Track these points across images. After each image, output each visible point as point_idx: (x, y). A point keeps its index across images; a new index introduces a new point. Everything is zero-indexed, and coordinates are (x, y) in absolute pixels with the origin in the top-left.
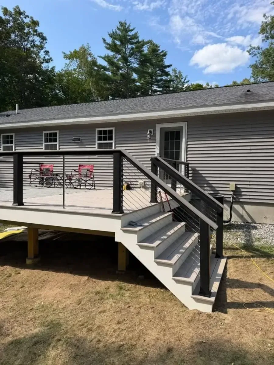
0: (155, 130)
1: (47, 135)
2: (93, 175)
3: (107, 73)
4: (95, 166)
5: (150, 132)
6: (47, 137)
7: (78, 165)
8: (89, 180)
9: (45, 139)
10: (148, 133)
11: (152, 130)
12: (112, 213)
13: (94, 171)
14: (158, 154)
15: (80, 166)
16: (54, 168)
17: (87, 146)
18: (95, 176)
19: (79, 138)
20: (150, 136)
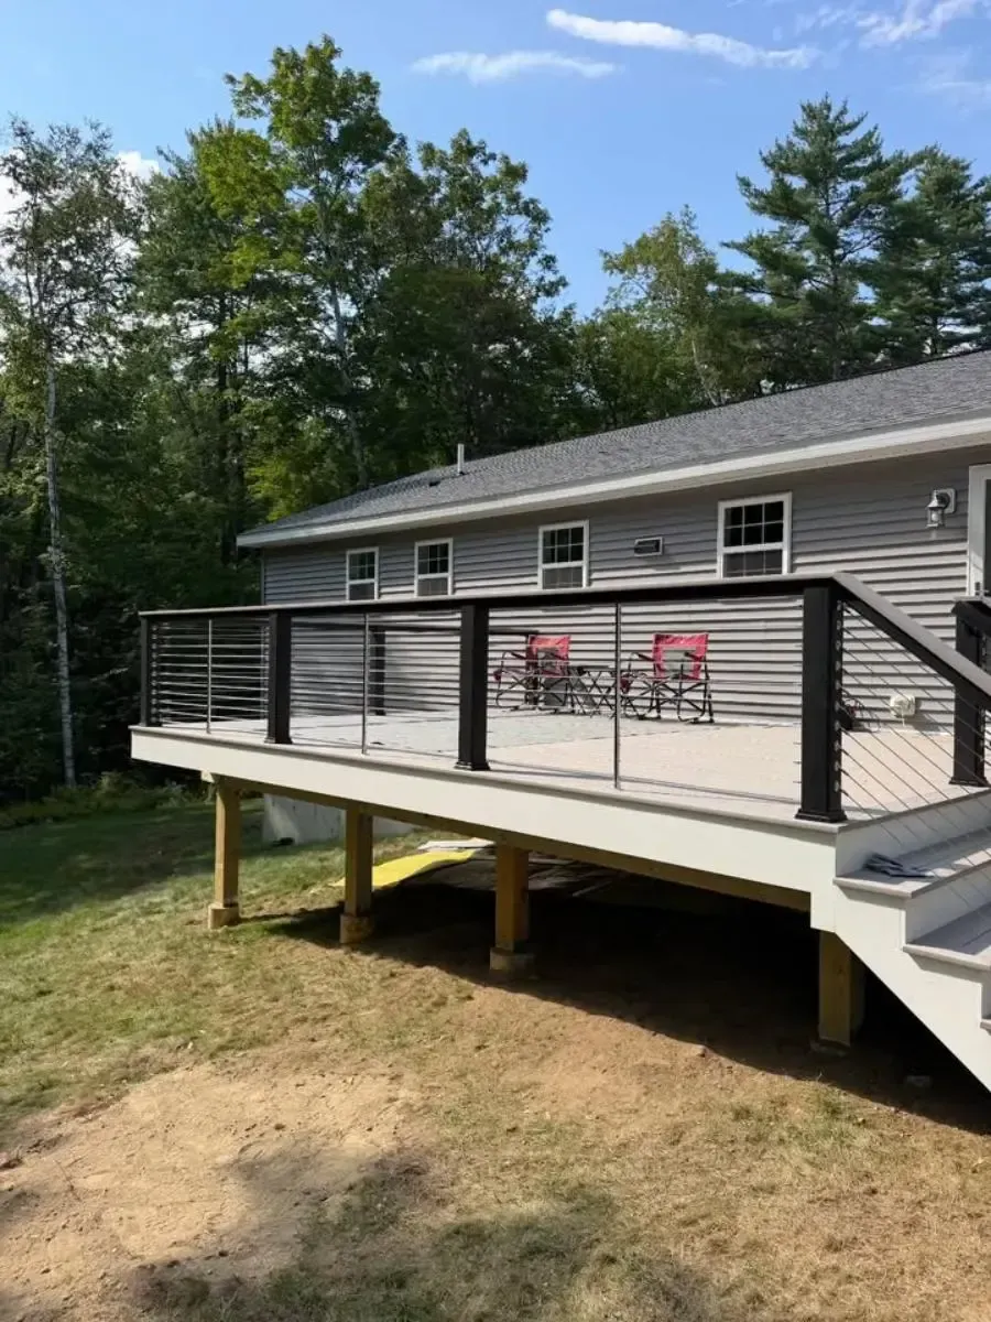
0: (962, 492)
1: (551, 538)
2: (706, 671)
3: (755, 298)
4: (712, 637)
5: (943, 500)
6: (553, 543)
7: (651, 637)
8: (690, 689)
9: (545, 552)
10: (934, 503)
11: (951, 492)
12: (797, 817)
13: (709, 657)
14: (977, 585)
15: (659, 638)
16: (572, 647)
17: (683, 569)
18: (713, 677)
19: (658, 542)
20: (943, 516)
